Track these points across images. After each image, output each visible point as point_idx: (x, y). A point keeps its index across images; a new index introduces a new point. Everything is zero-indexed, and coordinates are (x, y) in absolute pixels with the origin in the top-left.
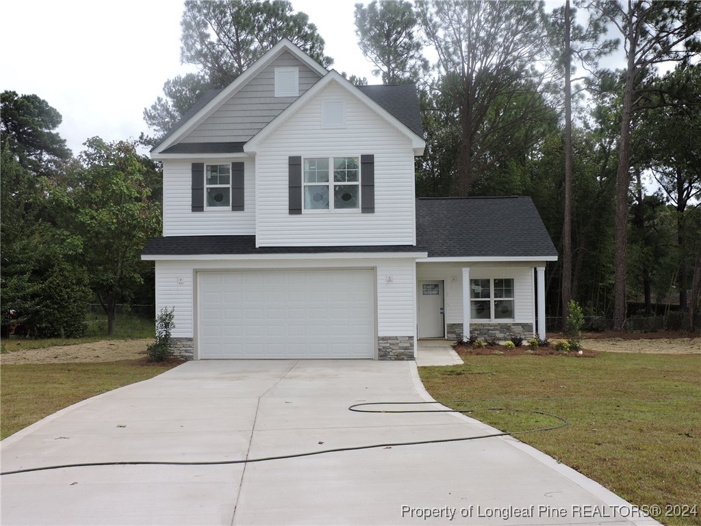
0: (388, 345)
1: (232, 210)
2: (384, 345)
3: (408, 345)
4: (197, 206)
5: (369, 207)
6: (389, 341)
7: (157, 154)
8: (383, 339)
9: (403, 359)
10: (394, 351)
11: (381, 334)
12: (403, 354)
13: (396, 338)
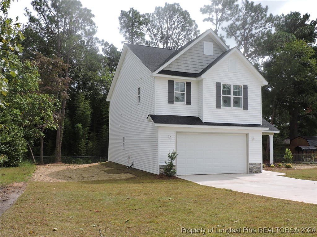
0: (253, 167)
1: (186, 104)
2: (251, 167)
3: (260, 167)
4: (171, 101)
5: (246, 108)
6: (253, 165)
7: (156, 74)
8: (251, 164)
9: (258, 173)
10: (255, 169)
11: (250, 162)
12: (258, 170)
13: (255, 164)
